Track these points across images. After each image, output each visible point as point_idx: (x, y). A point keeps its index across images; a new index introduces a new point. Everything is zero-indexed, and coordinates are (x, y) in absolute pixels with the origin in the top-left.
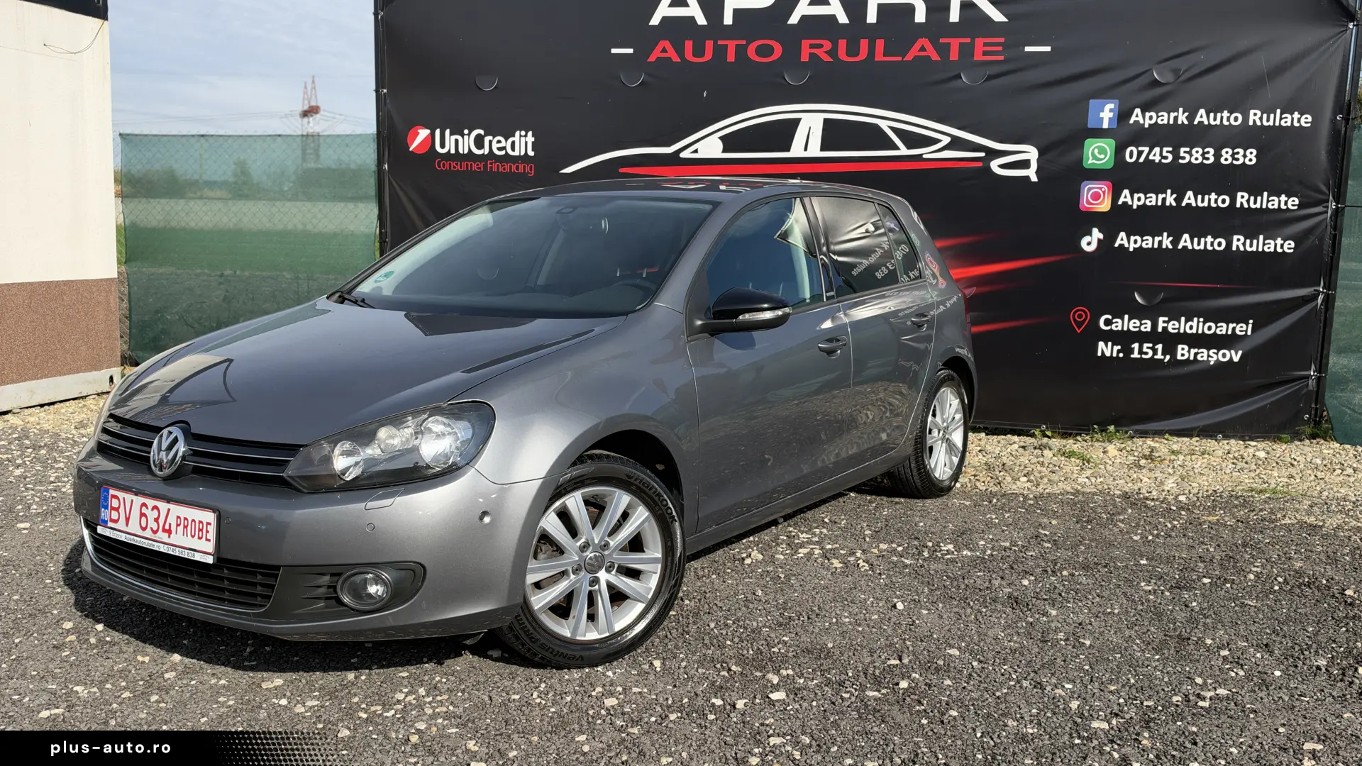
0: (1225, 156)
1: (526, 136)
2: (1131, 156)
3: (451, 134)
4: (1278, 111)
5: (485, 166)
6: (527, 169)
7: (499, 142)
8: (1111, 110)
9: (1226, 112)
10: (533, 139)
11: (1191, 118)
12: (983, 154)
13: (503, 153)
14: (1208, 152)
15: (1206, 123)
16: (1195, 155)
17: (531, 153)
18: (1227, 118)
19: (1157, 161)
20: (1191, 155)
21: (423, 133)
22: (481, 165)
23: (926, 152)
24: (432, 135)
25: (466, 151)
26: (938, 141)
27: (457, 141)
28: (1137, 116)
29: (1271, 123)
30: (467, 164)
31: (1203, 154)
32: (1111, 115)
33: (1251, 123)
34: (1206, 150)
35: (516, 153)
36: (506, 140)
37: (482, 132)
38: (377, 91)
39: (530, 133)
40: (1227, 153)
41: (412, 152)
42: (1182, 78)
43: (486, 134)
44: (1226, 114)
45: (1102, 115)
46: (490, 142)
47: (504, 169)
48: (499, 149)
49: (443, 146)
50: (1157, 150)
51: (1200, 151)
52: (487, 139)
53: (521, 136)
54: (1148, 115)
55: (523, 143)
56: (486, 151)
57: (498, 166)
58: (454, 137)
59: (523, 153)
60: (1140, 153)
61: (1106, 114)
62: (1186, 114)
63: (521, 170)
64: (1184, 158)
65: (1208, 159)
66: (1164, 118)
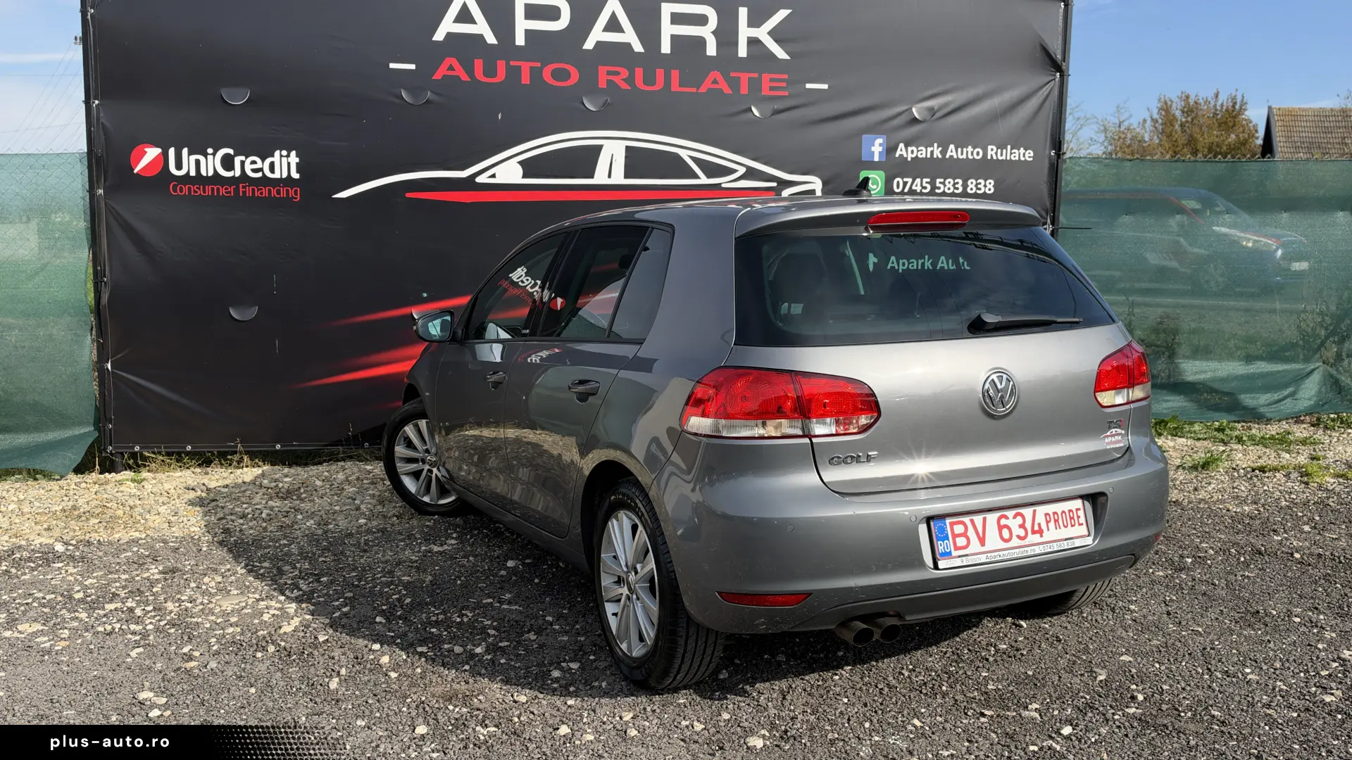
0: (971, 186)
1: (288, 156)
2: (898, 187)
3: (190, 154)
4: (1009, 147)
5: (236, 190)
6: (291, 193)
7: (254, 162)
8: (880, 145)
9: (970, 147)
10: (297, 160)
11: (944, 152)
12: (775, 184)
13: (259, 175)
14: (958, 183)
15: (955, 157)
16: (948, 185)
17: (295, 175)
18: (971, 153)
19: (918, 191)
20: (945, 186)
21: (152, 153)
22: (232, 189)
23: (724, 181)
24: (165, 155)
25: (211, 173)
26: (735, 171)
27: (198, 162)
28: (901, 150)
29: (1004, 158)
30: (213, 189)
31: (955, 184)
32: (880, 149)
33: (989, 158)
34: (956, 181)
35: (277, 175)
36: (263, 161)
37: (231, 151)
38: (87, 102)
39: (293, 153)
40: (972, 183)
41: (137, 174)
42: (935, 117)
43: (237, 154)
44: (970, 149)
45: (873, 149)
46: (243, 163)
47: (261, 193)
48: (254, 171)
49: (179, 167)
50: (918, 180)
51: (951, 181)
52: (238, 160)
53: (281, 156)
54: (910, 149)
55: (285, 164)
56: (238, 173)
57: (253, 190)
58: (193, 158)
59: (285, 175)
60: (905, 184)
61: (876, 148)
62: (940, 149)
63: (283, 194)
64: (939, 188)
65: (957, 189)
66: (923, 153)
